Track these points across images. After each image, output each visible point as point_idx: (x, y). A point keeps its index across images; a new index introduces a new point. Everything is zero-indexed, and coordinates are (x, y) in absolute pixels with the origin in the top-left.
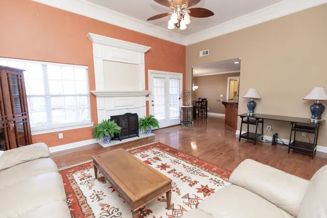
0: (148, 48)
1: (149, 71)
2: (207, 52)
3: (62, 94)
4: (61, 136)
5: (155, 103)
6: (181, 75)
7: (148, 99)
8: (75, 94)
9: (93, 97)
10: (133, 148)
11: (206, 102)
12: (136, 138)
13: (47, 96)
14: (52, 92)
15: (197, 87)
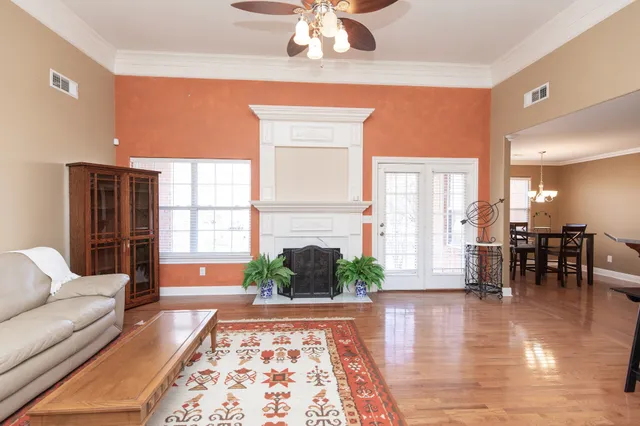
0: (367, 112)
1: (375, 160)
2: (543, 92)
3: (213, 205)
4: (203, 272)
5: (389, 229)
6: (473, 165)
7: (367, 219)
8: (230, 205)
9: (255, 211)
10: (287, 319)
11: (591, 236)
12: (327, 301)
13: (194, 209)
14: (200, 203)
15: (553, 194)
